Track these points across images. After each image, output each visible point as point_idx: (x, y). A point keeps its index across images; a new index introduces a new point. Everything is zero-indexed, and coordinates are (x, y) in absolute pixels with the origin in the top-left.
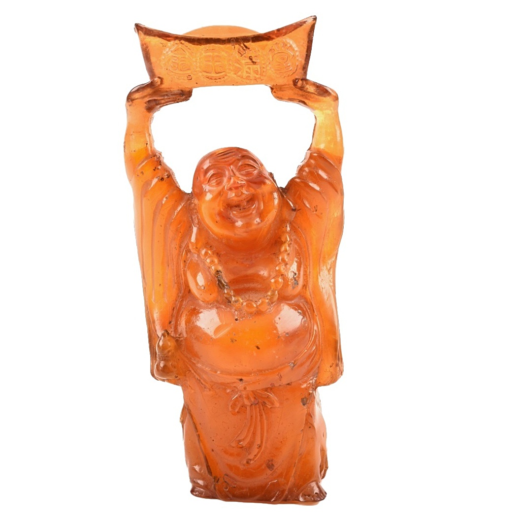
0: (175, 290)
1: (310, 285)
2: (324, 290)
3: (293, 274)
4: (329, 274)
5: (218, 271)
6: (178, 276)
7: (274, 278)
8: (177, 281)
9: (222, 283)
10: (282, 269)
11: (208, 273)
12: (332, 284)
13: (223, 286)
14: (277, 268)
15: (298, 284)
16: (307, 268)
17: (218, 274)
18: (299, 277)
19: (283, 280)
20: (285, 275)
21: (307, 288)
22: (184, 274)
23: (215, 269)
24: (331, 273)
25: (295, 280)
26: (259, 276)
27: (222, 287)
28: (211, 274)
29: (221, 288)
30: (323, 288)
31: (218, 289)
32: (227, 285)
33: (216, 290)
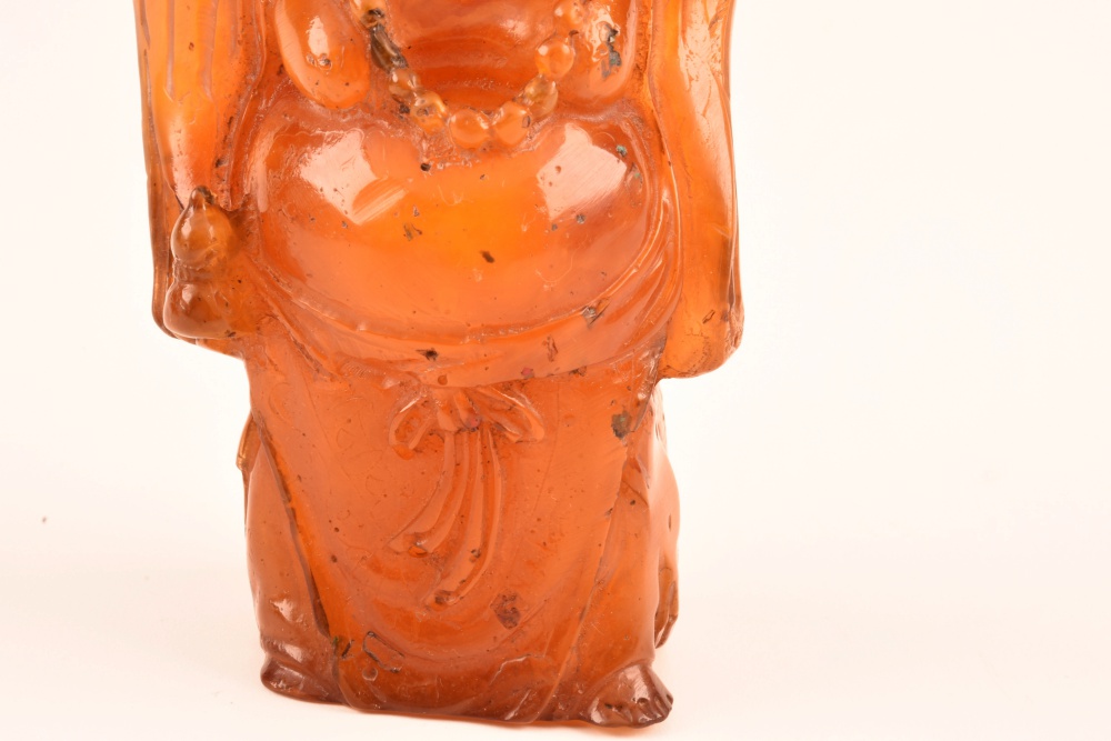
0: (236, 62)
1: (656, 63)
2: (693, 83)
3: (605, 32)
4: (712, 34)
5: (371, 12)
6: (248, 20)
7: (547, 41)
8: (244, 36)
9: (383, 51)
10: (573, 14)
11: (342, 18)
12: (718, 67)
13: (388, 58)
14: (559, 12)
15: (620, 63)
16: (647, 13)
17: (371, 21)
18: (622, 41)
19: (577, 49)
20: (583, 36)
21: (645, 77)
22: (265, 15)
23: (363, 5)
24: (718, 32)
25: (612, 50)
26: (499, 33)
27: (383, 61)
28: (350, 21)
29: (381, 66)
30: (691, 79)
31: (370, 67)
32: (398, 58)
33: (365, 71)
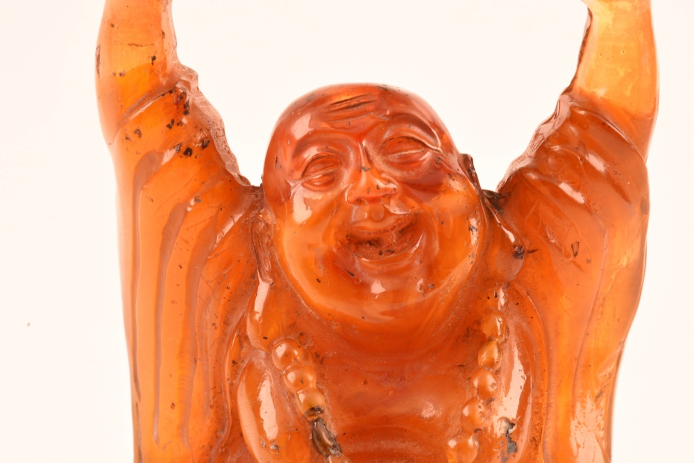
0: (208, 422)
1: (548, 438)
2: (580, 449)
3: (504, 424)
4: (598, 407)
5: (313, 409)
6: (218, 390)
7: (455, 436)
8: (215, 402)
9: (320, 438)
10: (478, 415)
11: (289, 409)
12: (602, 434)
13: (325, 446)
14: (466, 412)
15: (516, 450)
16: (542, 395)
17: (314, 415)
18: (518, 432)
19: (480, 443)
20: (486, 429)
21: (540, 448)
22: (231, 393)
23: (306, 401)
24: (602, 403)
25: (510, 440)
27: (321, 449)
28: (295, 413)
29: (320, 453)
30: (578, 446)
31: (311, 452)
32: (334, 447)
33: (308, 455)
